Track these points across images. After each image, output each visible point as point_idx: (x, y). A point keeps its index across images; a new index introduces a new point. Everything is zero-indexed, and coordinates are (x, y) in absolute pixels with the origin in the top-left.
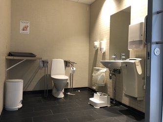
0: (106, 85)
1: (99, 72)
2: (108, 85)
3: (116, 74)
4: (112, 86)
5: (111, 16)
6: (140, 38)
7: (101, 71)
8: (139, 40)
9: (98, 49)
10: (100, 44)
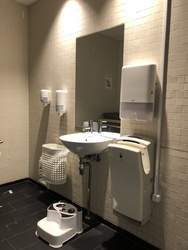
0: (69, 179)
1: (54, 158)
2: (74, 181)
3: (92, 163)
4: (83, 182)
5: (78, 40)
6: (149, 97)
7: (60, 154)
8: (144, 101)
9: (49, 105)
10: (56, 96)
